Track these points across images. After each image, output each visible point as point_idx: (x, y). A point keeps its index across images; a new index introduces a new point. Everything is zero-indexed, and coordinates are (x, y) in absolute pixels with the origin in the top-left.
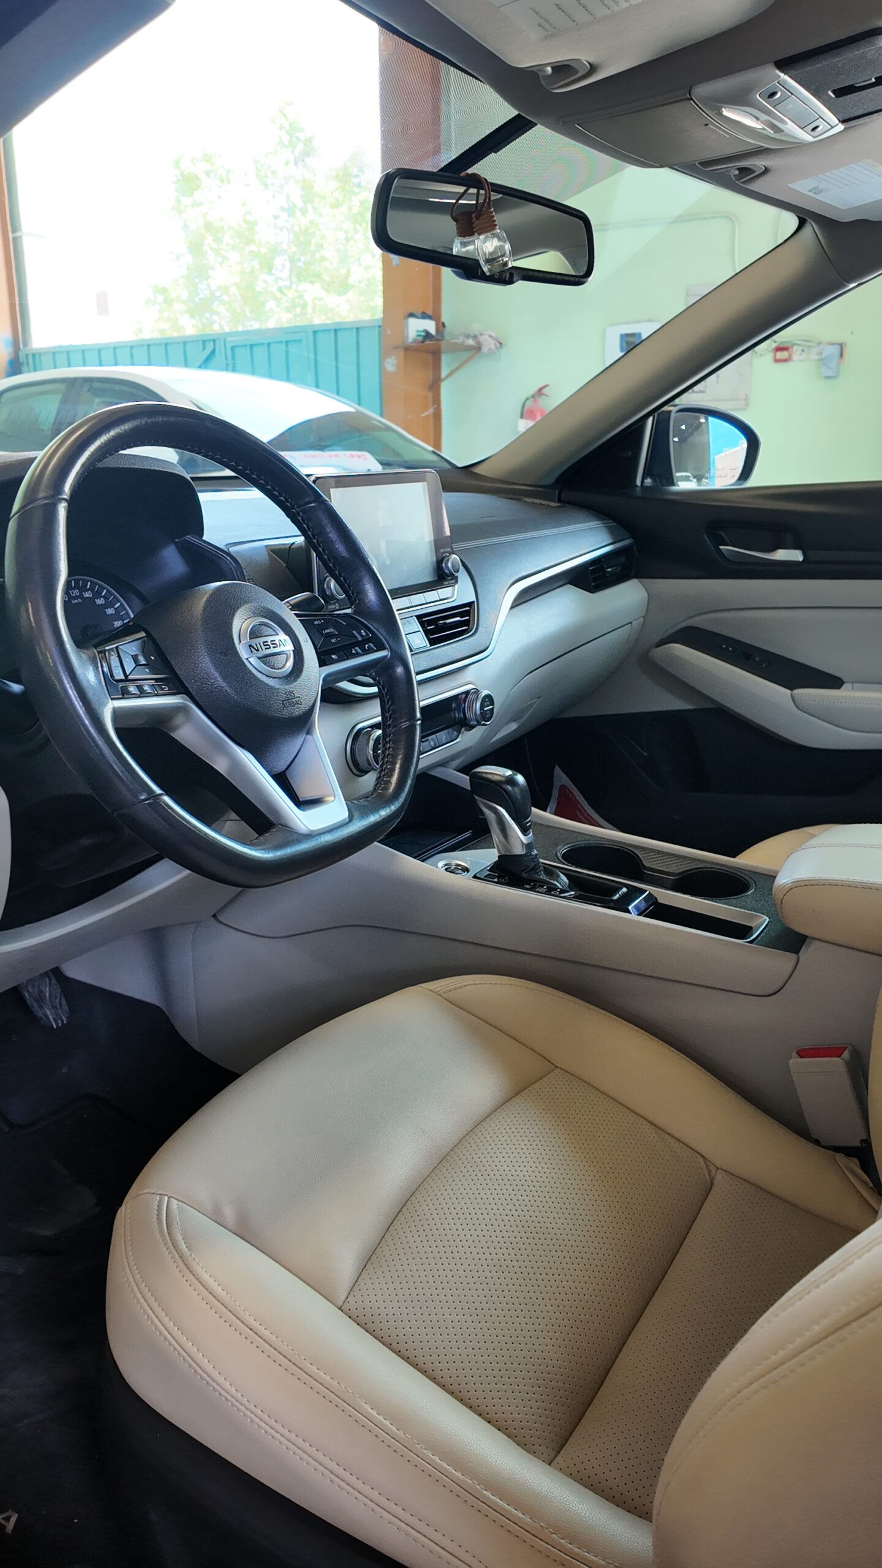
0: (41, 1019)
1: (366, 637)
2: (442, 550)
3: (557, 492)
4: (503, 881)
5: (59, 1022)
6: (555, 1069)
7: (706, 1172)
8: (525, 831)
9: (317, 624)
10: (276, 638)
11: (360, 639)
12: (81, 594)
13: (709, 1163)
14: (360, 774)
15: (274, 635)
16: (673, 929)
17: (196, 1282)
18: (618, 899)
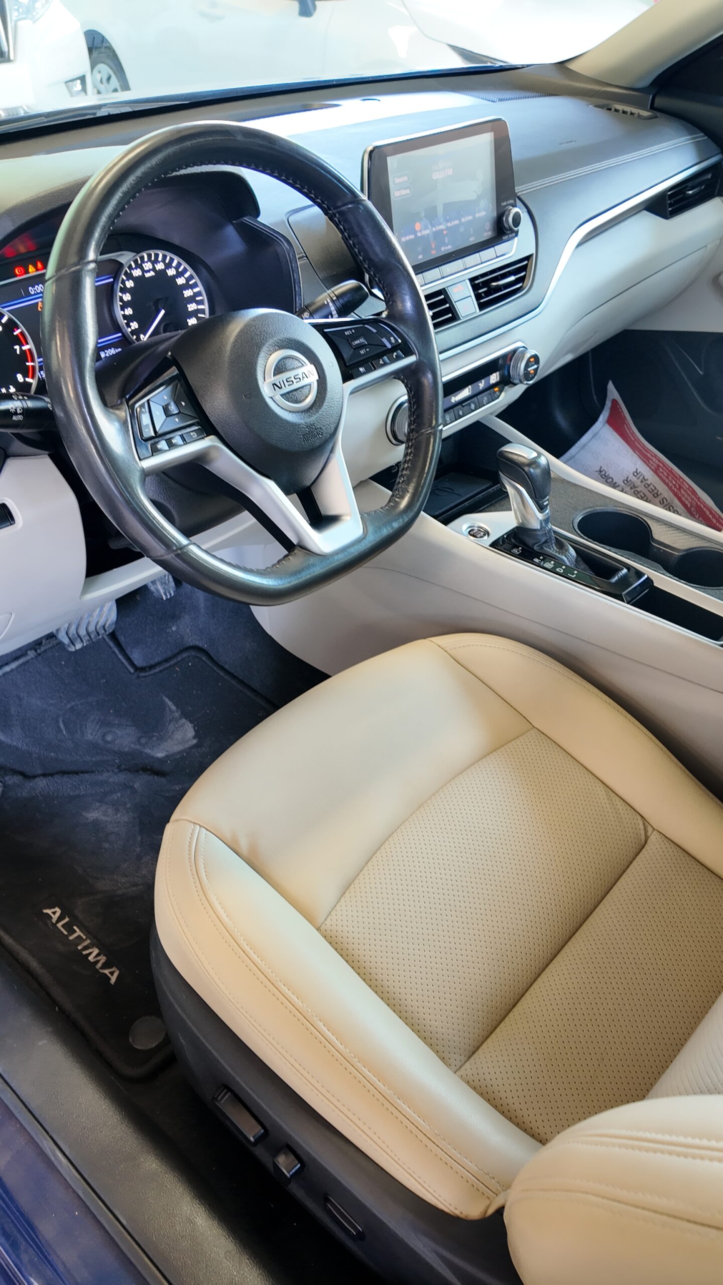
0: (153, 592)
1: (395, 344)
2: (505, 203)
3: (651, 97)
4: (517, 551)
5: (168, 594)
6: (532, 729)
7: (642, 832)
8: (541, 508)
9: (348, 335)
10: (299, 372)
11: (389, 346)
12: (153, 266)
13: (647, 824)
14: (397, 443)
15: (299, 367)
16: (656, 624)
17: (208, 905)
18: (616, 582)
